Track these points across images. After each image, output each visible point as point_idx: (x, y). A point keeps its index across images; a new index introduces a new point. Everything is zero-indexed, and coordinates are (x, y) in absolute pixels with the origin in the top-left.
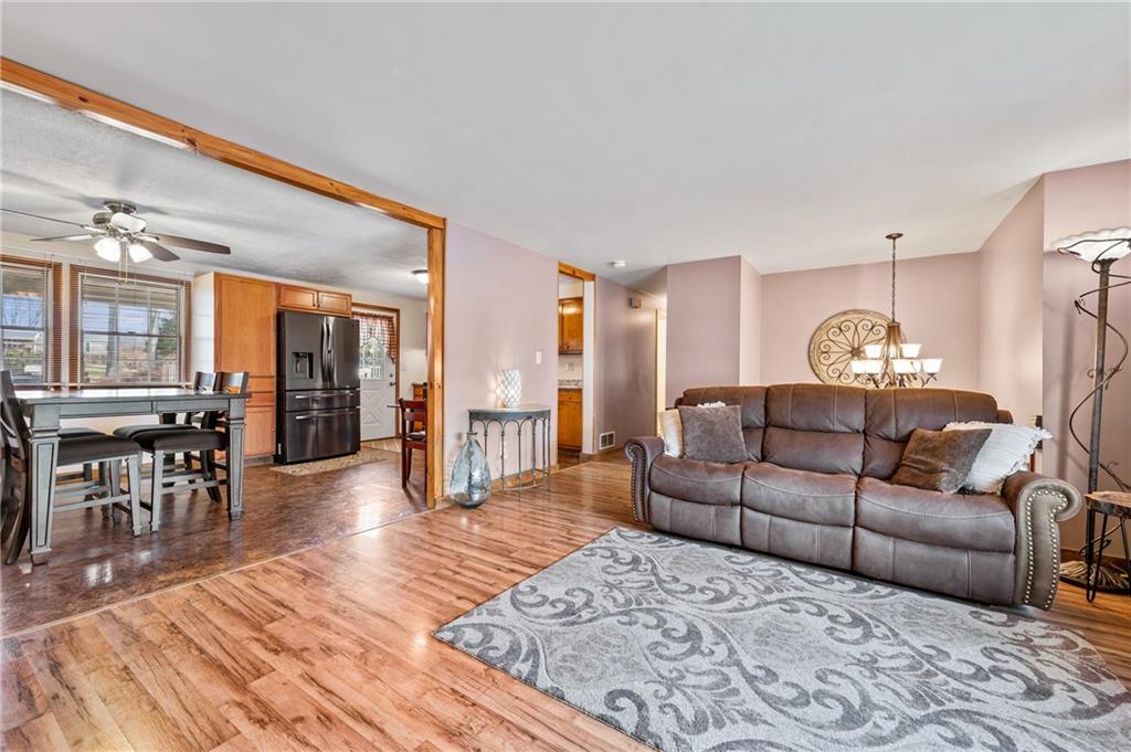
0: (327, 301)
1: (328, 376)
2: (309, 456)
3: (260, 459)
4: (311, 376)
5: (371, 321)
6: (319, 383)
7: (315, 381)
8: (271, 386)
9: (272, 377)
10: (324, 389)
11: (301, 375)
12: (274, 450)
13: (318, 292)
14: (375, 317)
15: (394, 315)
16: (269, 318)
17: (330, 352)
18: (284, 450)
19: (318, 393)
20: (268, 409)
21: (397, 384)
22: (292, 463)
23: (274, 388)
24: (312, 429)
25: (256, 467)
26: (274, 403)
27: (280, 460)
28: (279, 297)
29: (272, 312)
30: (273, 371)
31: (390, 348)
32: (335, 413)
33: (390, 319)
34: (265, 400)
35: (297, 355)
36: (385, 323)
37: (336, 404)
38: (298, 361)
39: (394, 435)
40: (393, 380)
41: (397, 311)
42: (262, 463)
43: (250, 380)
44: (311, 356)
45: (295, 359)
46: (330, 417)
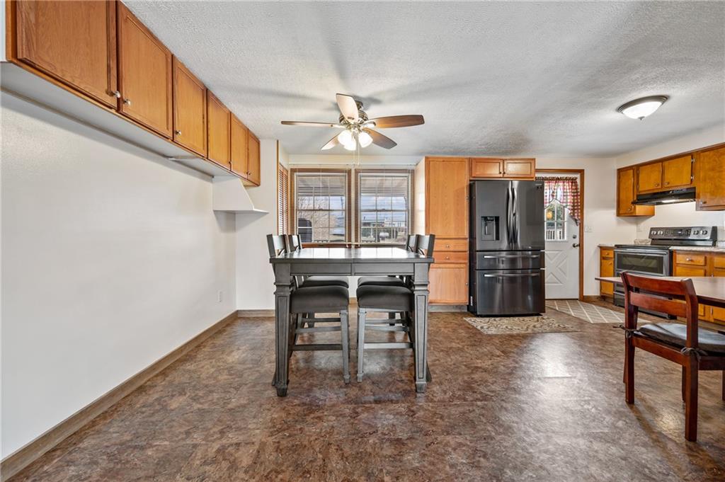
0: (512, 168)
1: (512, 238)
2: (496, 312)
3: (457, 306)
4: (498, 238)
5: (552, 184)
6: (504, 244)
7: (501, 242)
8: (464, 246)
9: (466, 239)
10: (509, 251)
11: (489, 237)
12: (467, 301)
13: (504, 160)
14: (558, 180)
15: (578, 176)
16: (464, 188)
17: (515, 215)
18: (475, 303)
19: (504, 254)
20: (462, 266)
21: (581, 246)
22: (481, 316)
23: (467, 249)
24: (499, 286)
25: (453, 313)
26: (467, 261)
27: (472, 311)
28: (471, 169)
29: (466, 183)
30: (466, 234)
31: (574, 210)
32: (519, 274)
33: (573, 181)
34: (459, 258)
35: (485, 218)
36: (568, 185)
37: (520, 264)
38: (486, 225)
39: (577, 297)
40: (577, 241)
41: (581, 172)
42: (458, 311)
43: (436, 241)
44: (497, 219)
45: (483, 223)
46: (515, 278)
